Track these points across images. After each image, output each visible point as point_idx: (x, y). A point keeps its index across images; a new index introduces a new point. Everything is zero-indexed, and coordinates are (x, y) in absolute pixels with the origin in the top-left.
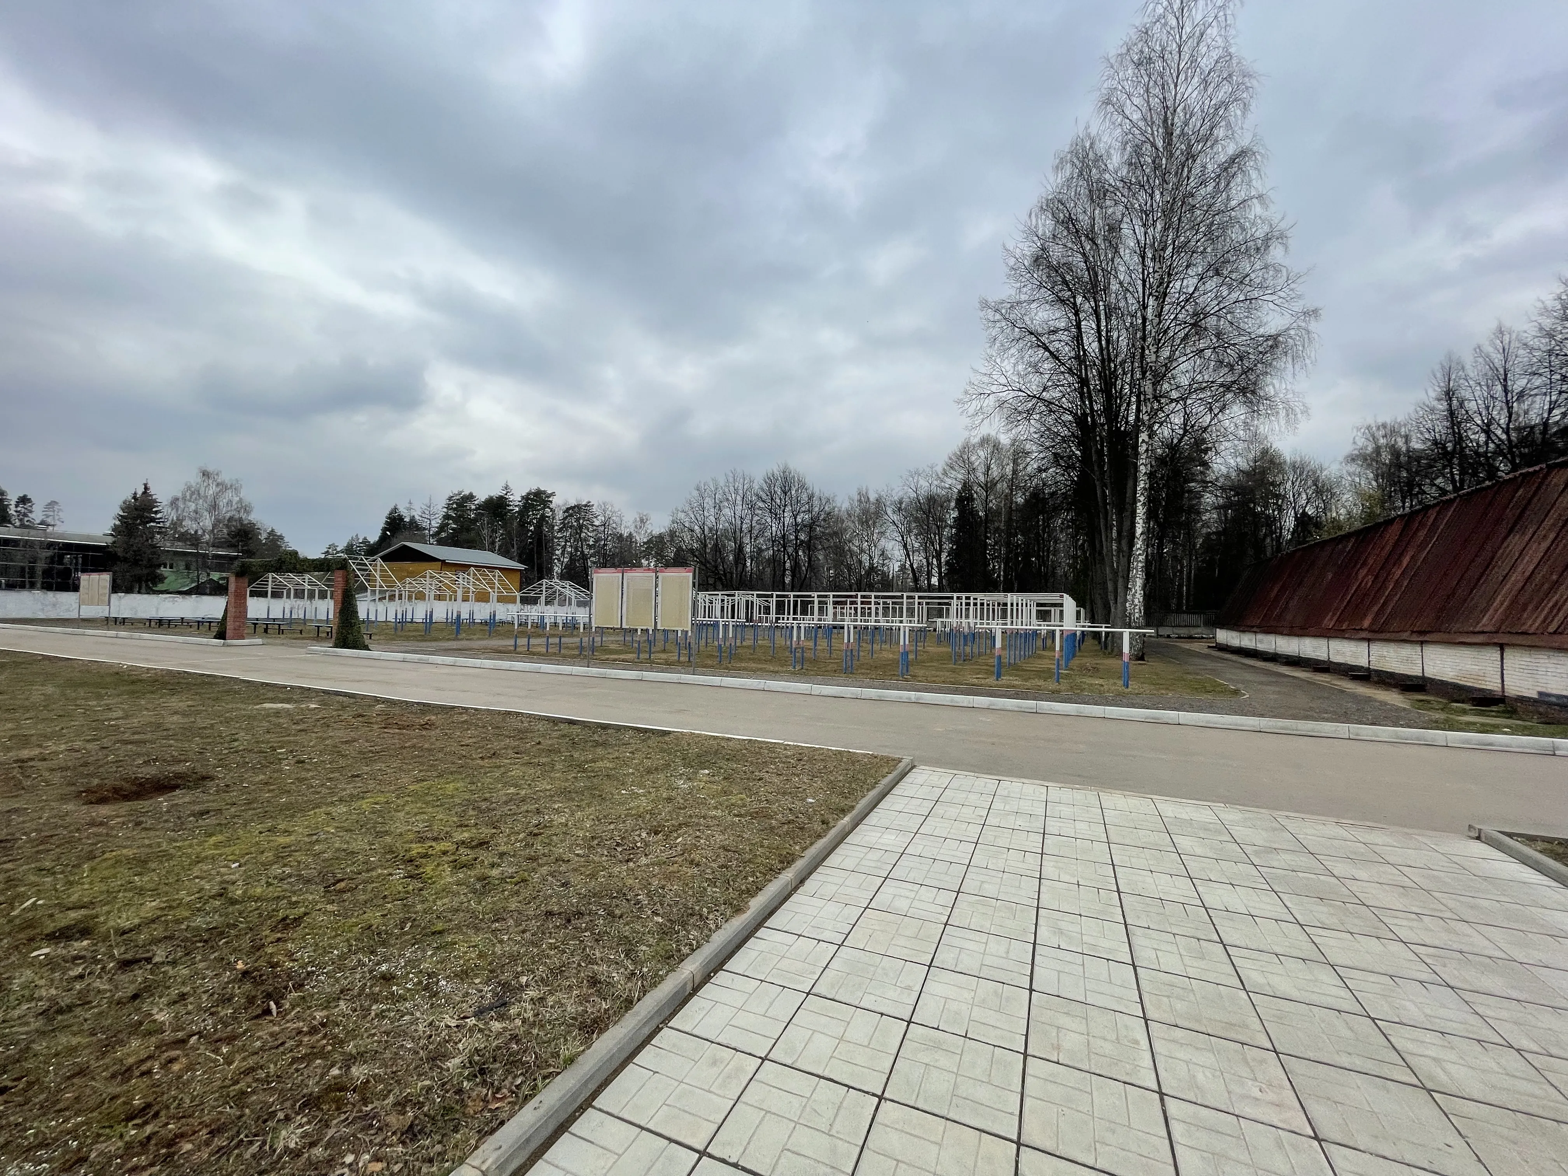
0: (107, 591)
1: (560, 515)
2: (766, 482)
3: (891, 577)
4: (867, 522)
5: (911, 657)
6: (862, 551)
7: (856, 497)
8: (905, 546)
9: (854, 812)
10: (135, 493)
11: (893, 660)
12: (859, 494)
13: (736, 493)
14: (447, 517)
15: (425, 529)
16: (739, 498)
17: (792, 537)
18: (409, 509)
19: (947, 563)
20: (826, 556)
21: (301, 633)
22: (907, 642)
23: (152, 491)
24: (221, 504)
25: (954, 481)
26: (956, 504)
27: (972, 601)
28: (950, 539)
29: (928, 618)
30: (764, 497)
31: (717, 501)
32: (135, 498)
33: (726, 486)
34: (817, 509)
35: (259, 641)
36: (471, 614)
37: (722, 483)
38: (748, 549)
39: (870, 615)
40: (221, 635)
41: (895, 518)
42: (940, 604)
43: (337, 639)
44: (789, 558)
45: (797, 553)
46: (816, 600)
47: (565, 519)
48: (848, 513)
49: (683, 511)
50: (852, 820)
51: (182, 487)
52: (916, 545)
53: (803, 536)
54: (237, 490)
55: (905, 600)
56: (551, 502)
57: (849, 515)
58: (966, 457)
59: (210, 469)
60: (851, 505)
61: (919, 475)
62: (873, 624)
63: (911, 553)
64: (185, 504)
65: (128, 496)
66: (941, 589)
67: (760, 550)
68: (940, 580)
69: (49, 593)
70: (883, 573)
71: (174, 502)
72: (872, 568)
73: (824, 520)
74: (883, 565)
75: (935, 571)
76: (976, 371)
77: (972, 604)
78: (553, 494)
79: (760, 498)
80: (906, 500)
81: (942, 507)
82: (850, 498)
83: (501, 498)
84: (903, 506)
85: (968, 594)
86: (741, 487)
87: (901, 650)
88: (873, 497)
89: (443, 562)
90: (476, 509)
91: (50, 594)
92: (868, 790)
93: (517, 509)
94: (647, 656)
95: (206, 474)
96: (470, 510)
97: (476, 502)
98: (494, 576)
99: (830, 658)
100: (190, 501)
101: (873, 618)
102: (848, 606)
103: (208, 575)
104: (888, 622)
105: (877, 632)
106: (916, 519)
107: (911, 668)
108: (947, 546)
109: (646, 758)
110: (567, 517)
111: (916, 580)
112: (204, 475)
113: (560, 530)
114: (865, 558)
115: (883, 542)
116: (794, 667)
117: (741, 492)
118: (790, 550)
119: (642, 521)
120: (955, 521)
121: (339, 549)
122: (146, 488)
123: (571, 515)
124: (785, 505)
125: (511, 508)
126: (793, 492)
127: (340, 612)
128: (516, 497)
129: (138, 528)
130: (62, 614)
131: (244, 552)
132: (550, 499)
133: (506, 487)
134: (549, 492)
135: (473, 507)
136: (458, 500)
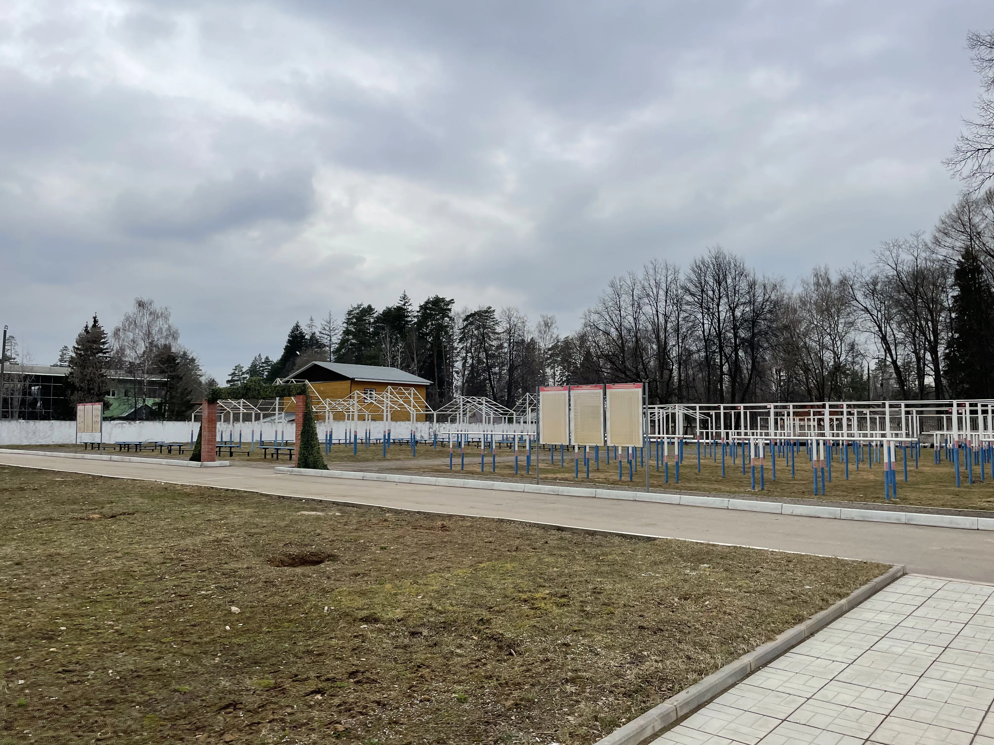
0: (99, 419)
1: (460, 324)
2: (694, 271)
3: (865, 377)
4: (828, 310)
5: (900, 478)
6: (823, 347)
7: (812, 280)
8: (884, 339)
9: (849, 597)
10: (87, 327)
11: (875, 481)
12: (816, 275)
13: (658, 285)
14: (347, 332)
15: (325, 346)
16: (662, 293)
17: (730, 335)
18: (310, 326)
19: (947, 356)
20: (774, 357)
21: (248, 455)
22: (893, 459)
23: (100, 324)
24: (154, 332)
25: (951, 251)
26: (956, 278)
27: (979, 408)
28: (950, 327)
29: (922, 430)
30: (693, 289)
31: (636, 298)
32: (86, 330)
33: (645, 279)
34: (760, 299)
35: (227, 463)
37: (640, 276)
38: (674, 353)
39: (840, 427)
40: (196, 457)
41: (868, 303)
42: (938, 412)
43: (299, 459)
44: (727, 361)
45: (737, 354)
46: (772, 411)
47: (464, 328)
48: (801, 300)
49: (597, 313)
50: (849, 602)
51: (122, 318)
52: (900, 336)
53: (742, 334)
54: (166, 318)
55: (887, 409)
56: (450, 310)
57: (804, 303)
58: (966, 218)
59: (145, 299)
60: (806, 290)
61: (900, 247)
62: (846, 438)
63: (892, 347)
64: (124, 334)
65: (80, 330)
66: (939, 392)
67: (690, 353)
68: (937, 380)
69: (31, 421)
70: (855, 373)
71: (117, 333)
72: (838, 368)
73: (770, 311)
74: (853, 363)
75: (929, 369)
76: (969, 123)
77: (980, 412)
78: (452, 302)
79: (687, 290)
80: (882, 278)
81: (934, 285)
82: (803, 282)
83: (399, 309)
84: (878, 287)
85: (973, 401)
86: (663, 279)
87: (886, 469)
88: (835, 279)
89: (352, 380)
90: (375, 322)
91: (31, 423)
92: (861, 585)
93: (416, 320)
94: (585, 475)
95: (141, 304)
96: (369, 323)
97: (375, 315)
98: (410, 394)
99: (794, 479)
100: (129, 331)
101: (845, 430)
102: (812, 417)
103: (144, 401)
104: (865, 435)
105: (851, 449)
106: (898, 302)
107: (899, 491)
108: (944, 336)
109: (648, 555)
110: (467, 326)
111: (901, 381)
112: (140, 305)
113: (461, 340)
114: (828, 356)
115: (852, 336)
116: (754, 488)
117: (663, 286)
118: (728, 350)
119: (546, 324)
120: (955, 302)
121: (244, 371)
122: (95, 321)
123: (471, 323)
124: (720, 298)
125: (409, 319)
126: (729, 281)
127: (302, 434)
128: (414, 307)
129: (89, 359)
130: (40, 441)
131: (172, 378)
132: (449, 307)
133: (404, 297)
134: (448, 299)
135: (372, 320)
136: (357, 314)
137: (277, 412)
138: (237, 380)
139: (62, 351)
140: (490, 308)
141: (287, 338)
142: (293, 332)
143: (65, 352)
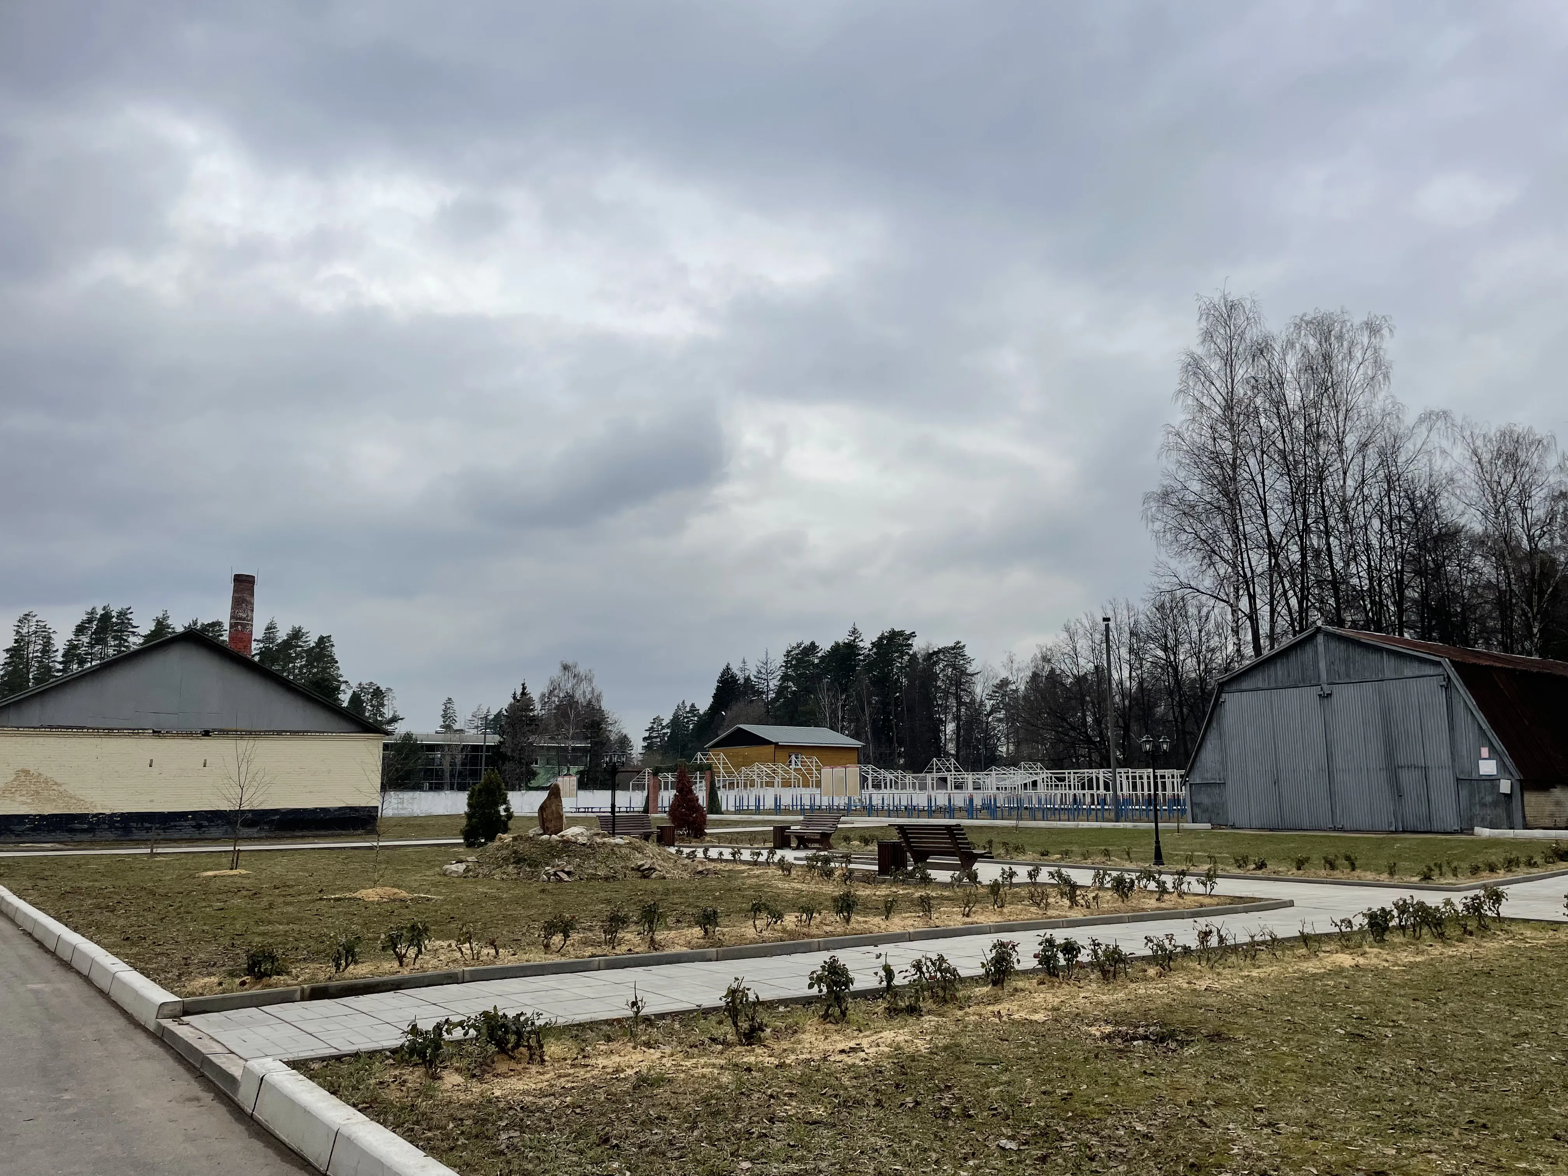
10: (515, 694)
14: (785, 678)
18: (743, 666)
23: (528, 690)
32: (514, 698)
36: (812, 798)
51: (548, 683)
54: (590, 681)
56: (910, 645)
59: (570, 663)
71: (542, 698)
83: (849, 645)
89: (776, 744)
90: (820, 663)
93: (869, 658)
95: (566, 668)
96: (813, 665)
97: (820, 654)
103: (568, 769)
112: (564, 669)
121: (664, 724)
122: (524, 688)
125: (862, 657)
128: (866, 642)
131: (596, 743)
132: (910, 642)
133: (854, 632)
134: (907, 632)
135: (816, 661)
136: (797, 654)
137: (698, 780)
138: (656, 737)
139: (445, 704)
140: (958, 643)
141: (716, 684)
142: (722, 675)
143: (448, 705)
